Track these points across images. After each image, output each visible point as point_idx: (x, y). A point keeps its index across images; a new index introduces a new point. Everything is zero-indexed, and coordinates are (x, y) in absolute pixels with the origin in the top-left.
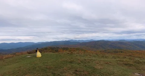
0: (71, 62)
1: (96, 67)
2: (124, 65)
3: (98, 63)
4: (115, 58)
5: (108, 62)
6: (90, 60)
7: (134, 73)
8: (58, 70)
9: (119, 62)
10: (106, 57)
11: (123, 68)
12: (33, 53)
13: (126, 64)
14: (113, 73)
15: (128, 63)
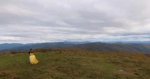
0: (57, 60)
1: (81, 64)
2: (111, 63)
3: (85, 61)
4: (105, 58)
5: (96, 60)
6: (78, 59)
7: (118, 70)
8: (41, 67)
9: (107, 60)
10: (96, 57)
11: (109, 65)
12: (18, 53)
13: (113, 63)
14: (98, 70)
15: (116, 61)
